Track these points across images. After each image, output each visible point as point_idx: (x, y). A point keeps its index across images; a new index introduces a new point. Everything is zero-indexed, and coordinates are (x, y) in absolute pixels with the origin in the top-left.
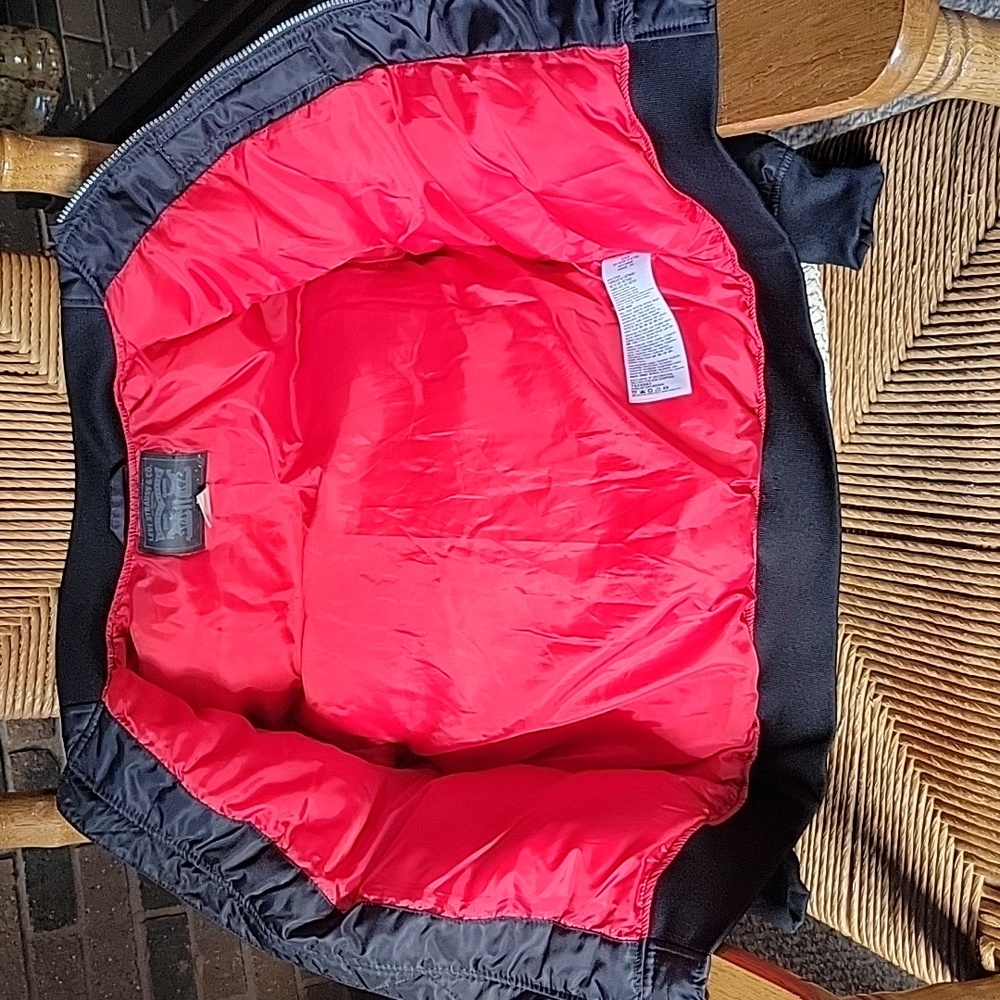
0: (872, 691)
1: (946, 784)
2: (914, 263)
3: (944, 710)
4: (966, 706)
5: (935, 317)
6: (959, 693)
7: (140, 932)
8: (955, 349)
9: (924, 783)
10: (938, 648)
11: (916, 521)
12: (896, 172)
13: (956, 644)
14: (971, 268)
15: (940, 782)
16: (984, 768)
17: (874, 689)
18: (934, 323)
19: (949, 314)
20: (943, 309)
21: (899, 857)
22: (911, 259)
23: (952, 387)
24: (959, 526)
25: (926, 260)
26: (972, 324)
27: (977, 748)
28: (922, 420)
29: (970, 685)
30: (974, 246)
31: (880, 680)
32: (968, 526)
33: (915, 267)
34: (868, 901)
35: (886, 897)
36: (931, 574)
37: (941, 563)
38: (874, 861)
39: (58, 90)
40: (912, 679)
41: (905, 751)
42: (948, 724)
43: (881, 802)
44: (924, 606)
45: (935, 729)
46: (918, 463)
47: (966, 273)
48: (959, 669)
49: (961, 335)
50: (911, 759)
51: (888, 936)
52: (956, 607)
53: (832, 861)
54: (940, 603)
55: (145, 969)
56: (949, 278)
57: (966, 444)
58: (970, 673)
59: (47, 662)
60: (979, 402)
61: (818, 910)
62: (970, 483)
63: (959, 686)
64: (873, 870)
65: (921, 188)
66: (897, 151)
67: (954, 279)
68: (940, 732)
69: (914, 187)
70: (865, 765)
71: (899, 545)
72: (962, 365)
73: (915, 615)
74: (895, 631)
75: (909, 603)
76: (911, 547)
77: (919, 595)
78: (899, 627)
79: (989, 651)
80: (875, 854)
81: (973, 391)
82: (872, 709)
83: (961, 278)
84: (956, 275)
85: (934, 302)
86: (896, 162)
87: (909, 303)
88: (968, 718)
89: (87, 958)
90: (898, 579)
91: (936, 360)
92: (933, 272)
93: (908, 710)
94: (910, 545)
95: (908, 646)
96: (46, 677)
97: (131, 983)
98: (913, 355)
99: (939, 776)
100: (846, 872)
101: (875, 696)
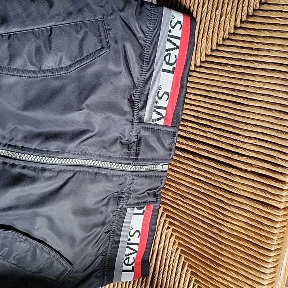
0: (167, 225)
1: (207, 281)
2: (217, 9)
3: (209, 245)
4: (223, 247)
5: (227, 41)
6: (220, 239)
8: (238, 61)
9: (193, 276)
10: (208, 213)
11: (202, 147)
13: (220, 215)
14: (255, 18)
15: (203, 279)
16: (230, 279)
17: (168, 224)
18: (225, 44)
19: (236, 41)
20: (232, 37)
22: (215, 6)
23: (234, 81)
24: (230, 156)
25: (225, 8)
26: (252, 49)
27: (227, 269)
28: (212, 95)
29: (227, 237)
30: (258, 6)
31: (172, 221)
32: (236, 157)
33: (218, 11)
36: (209, 176)
37: (216, 172)
40: (191, 225)
41: (183, 258)
42: (211, 253)
43: (167, 280)
44: (203, 191)
45: (203, 253)
46: (207, 117)
47: (251, 20)
48: (222, 228)
49: (244, 54)
50: (186, 263)
52: (223, 196)
54: (213, 192)
56: (238, 21)
57: (240, 114)
58: (228, 231)
60: (251, 93)
62: (240, 135)
63: (220, 236)
67: (242, 22)
68: (206, 255)
70: (159, 260)
71: (191, 157)
72: (242, 70)
73: (197, 194)
74: (184, 199)
76: (198, 159)
77: (200, 184)
78: (186, 198)
79: (240, 223)
81: (248, 86)
82: (166, 235)
83: (247, 22)
84: (243, 20)
85: (227, 32)
87: (211, 31)
88: (224, 253)
90: (188, 174)
91: (226, 65)
92: (229, 16)
93: (188, 240)
94: (198, 158)
95: (191, 208)
98: (210, 59)
99: (203, 276)
101: (168, 228)
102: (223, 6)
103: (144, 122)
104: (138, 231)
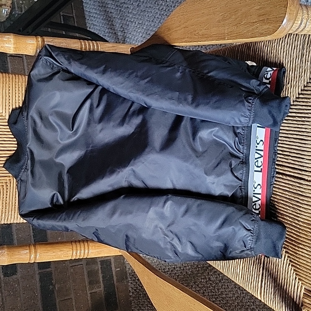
1: (293, 255)
2: (289, 83)
3: (293, 232)
4: (301, 231)
5: (295, 102)
6: (298, 226)
7: (37, 277)
8: (301, 114)
9: (286, 254)
10: (292, 211)
11: (286, 169)
12: (284, 52)
13: (298, 211)
14: (307, 87)
15: (291, 255)
16: (306, 252)
18: (294, 104)
19: (300, 102)
20: (297, 100)
21: (277, 277)
22: (288, 82)
23: (300, 126)
24: (300, 172)
26: (307, 106)
27: (304, 245)
28: (289, 136)
29: (302, 225)
30: (309, 80)
32: (303, 173)
33: (289, 85)
34: (267, 290)
35: (273, 289)
36: (291, 187)
37: (294, 184)
38: (269, 277)
39: (10, 7)
42: (295, 236)
44: (288, 197)
45: (290, 237)
46: (287, 150)
47: (306, 89)
48: (299, 219)
49: (303, 109)
51: (273, 301)
52: (299, 199)
53: (256, 276)
54: (293, 197)
55: (39, 288)
56: (300, 90)
57: (304, 146)
58: (302, 221)
60: (308, 132)
61: (251, 291)
62: (304, 159)
63: (298, 224)
64: (269, 280)
65: (292, 59)
66: (284, 46)
67: (302, 90)
68: (292, 238)
69: (289, 58)
71: (281, 176)
72: (303, 119)
73: (285, 200)
74: (278, 204)
75: (283, 195)
76: (284, 177)
79: (309, 214)
80: (270, 275)
81: (307, 128)
83: (304, 90)
84: (302, 89)
85: (295, 97)
86: (284, 49)
88: (301, 235)
89: (21, 285)
90: (280, 187)
91: (295, 117)
92: (295, 87)
95: (283, 209)
97: (35, 293)
99: (291, 252)
100: (260, 280)
102: (291, 82)
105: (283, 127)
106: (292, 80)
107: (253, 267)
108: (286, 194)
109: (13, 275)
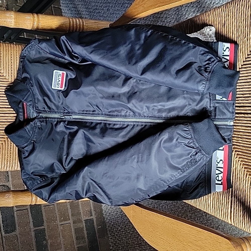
0: (236, 156)
2: (245, 37)
7: (33, 234)
11: (247, 108)
12: (239, 13)
17: (236, 155)
21: (245, 201)
22: (244, 36)
28: (249, 80)
31: (238, 153)
33: (245, 39)
34: (236, 214)
35: (242, 212)
38: (238, 202)
39: (6, 8)
40: (247, 152)
41: (246, 171)
43: (239, 186)
46: (247, 92)
50: (248, 174)
51: (242, 223)
53: (225, 203)
55: (34, 243)
59: (8, 155)
61: (222, 217)
64: (238, 205)
65: (247, 17)
66: (239, 7)
69: (244, 17)
70: (234, 176)
71: (243, 115)
73: (248, 134)
74: (242, 139)
75: (246, 131)
76: (246, 116)
78: (243, 138)
80: (238, 201)
82: (236, 161)
86: (239, 10)
87: (244, 49)
89: (19, 241)
90: (243, 125)
93: (247, 160)
95: (246, 143)
96: (7, 160)
97: (31, 247)
98: (245, 63)
100: (230, 206)
101: (237, 157)
102: (247, 36)
103: (217, 99)
104: (221, 160)
105: (242, 74)
106: (248, 34)
107: (223, 197)
108: (248, 130)
109: (12, 232)
